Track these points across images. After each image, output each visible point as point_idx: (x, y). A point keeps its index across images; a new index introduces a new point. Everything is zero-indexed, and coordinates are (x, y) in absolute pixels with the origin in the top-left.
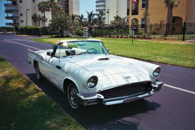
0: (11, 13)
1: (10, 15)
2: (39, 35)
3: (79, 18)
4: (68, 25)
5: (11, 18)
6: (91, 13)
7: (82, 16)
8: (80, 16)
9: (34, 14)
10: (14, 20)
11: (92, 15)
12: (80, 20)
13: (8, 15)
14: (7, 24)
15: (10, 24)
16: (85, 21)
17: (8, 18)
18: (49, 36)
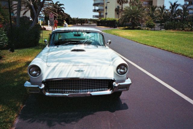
0: (98, 6)
1: (97, 8)
2: (115, 27)
3: (160, 9)
4: (139, 17)
5: (98, 11)
6: (175, 4)
7: (164, 7)
8: (162, 7)
9: (118, 6)
10: (100, 13)
11: (176, 6)
12: (161, 11)
13: (95, 8)
14: (94, 16)
15: (96, 16)
16: (167, 12)
17: (95, 11)
18: (122, 28)
